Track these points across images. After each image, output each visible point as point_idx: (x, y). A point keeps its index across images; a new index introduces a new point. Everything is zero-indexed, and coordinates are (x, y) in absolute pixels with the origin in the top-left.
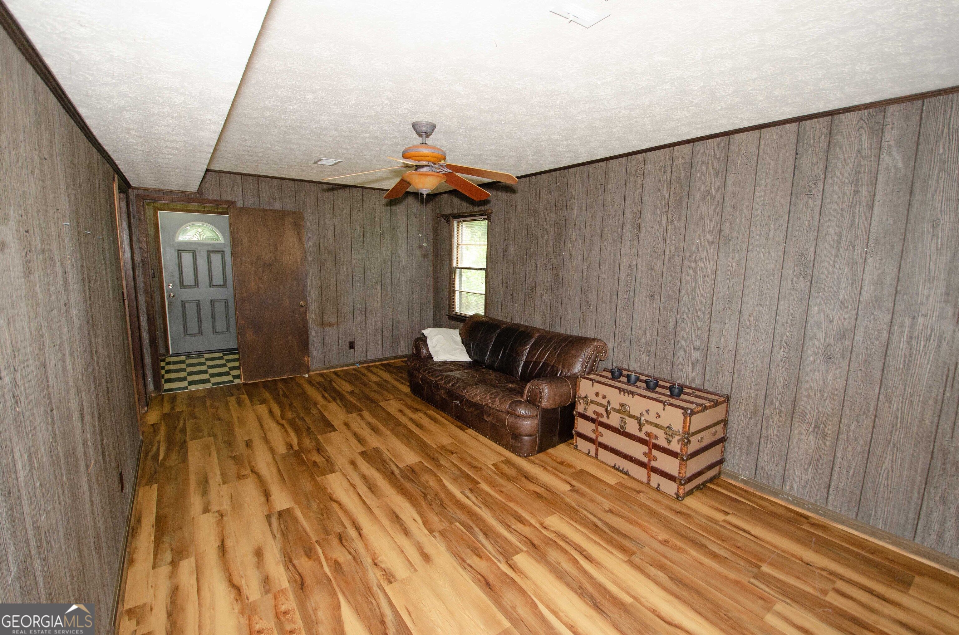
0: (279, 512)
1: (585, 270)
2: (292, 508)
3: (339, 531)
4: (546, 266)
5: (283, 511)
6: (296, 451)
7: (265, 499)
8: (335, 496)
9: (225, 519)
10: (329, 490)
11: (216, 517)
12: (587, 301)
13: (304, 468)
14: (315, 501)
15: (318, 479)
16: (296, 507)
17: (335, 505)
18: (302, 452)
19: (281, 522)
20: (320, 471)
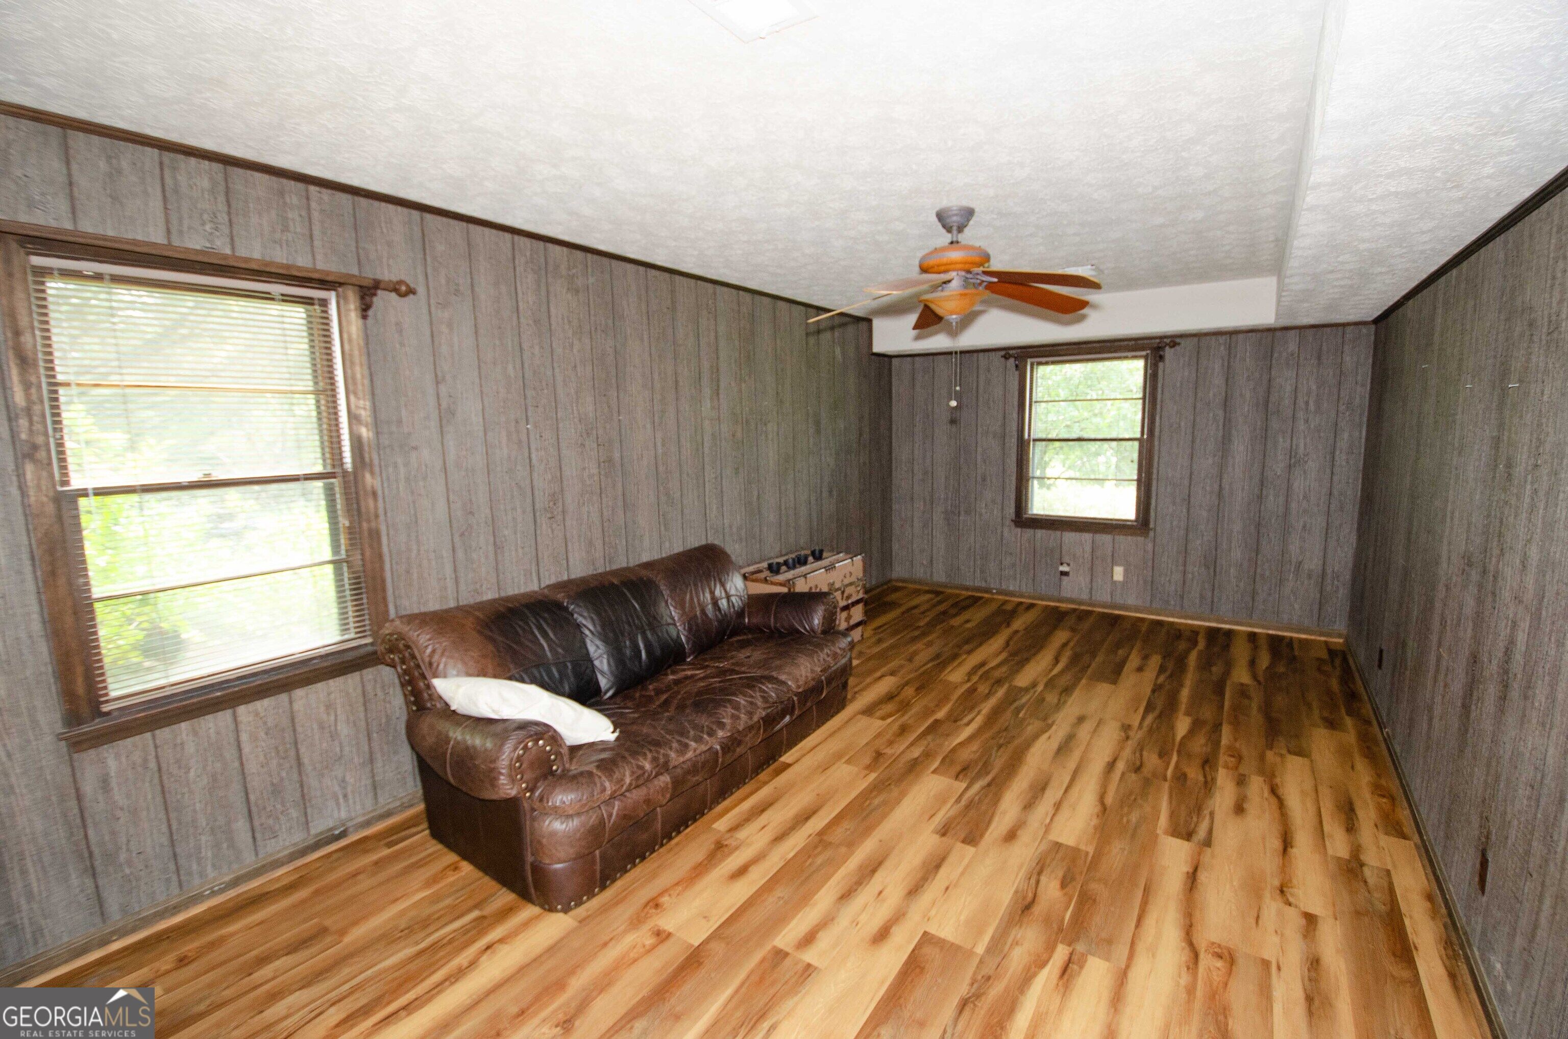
0: (1188, 840)
1: (659, 444)
2: (1166, 833)
3: (1133, 775)
4: (583, 445)
5: (1182, 838)
6: (1069, 945)
7: (1199, 873)
8: (1098, 809)
9: (1277, 883)
10: (1095, 821)
11: (1292, 895)
12: (667, 494)
13: (1094, 886)
14: (1128, 822)
15: (1091, 850)
16: (1159, 831)
17: (1109, 800)
18: (1060, 930)
19: (1193, 825)
20: (1074, 861)
